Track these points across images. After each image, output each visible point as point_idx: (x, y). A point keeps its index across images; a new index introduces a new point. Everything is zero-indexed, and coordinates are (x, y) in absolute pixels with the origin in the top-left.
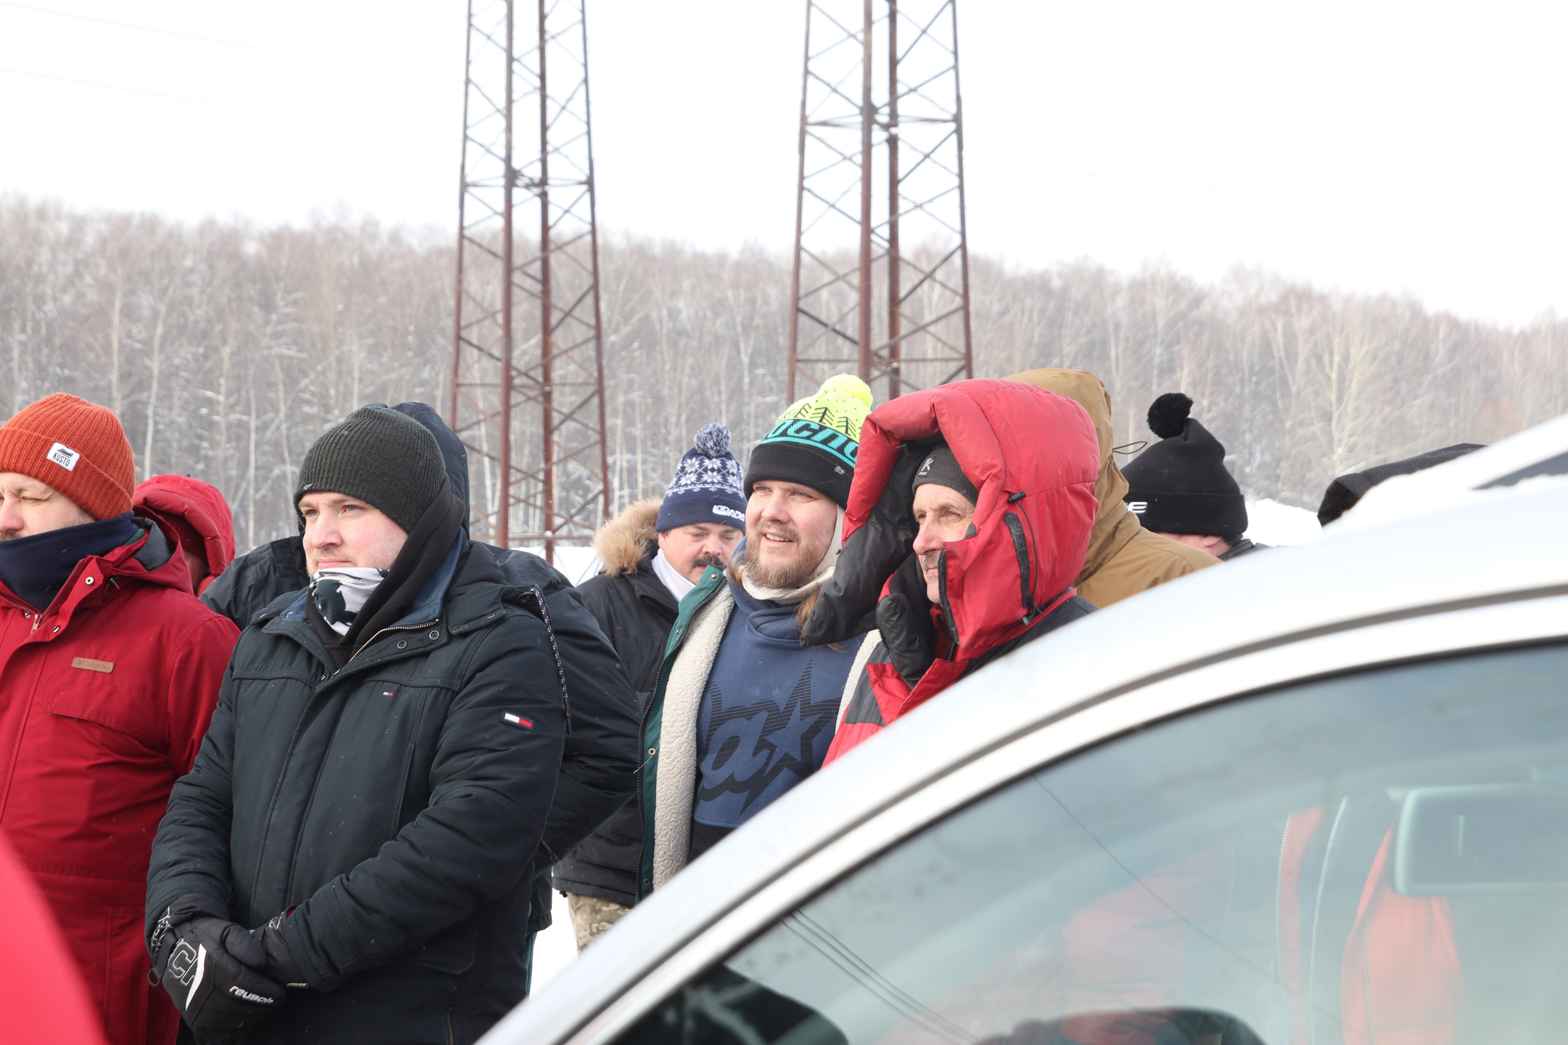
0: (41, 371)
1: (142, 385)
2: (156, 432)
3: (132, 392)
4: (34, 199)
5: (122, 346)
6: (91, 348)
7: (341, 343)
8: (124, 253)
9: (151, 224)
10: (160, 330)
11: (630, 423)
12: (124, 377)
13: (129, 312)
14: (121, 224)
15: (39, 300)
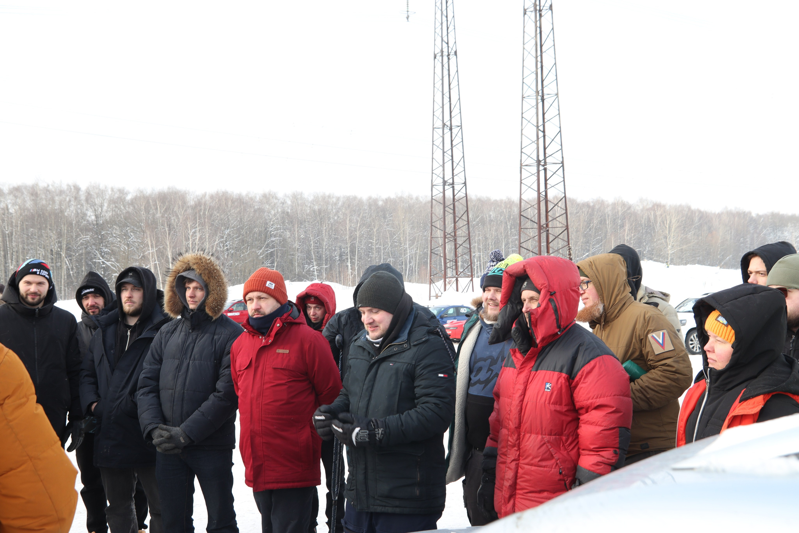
0: (330, 236)
1: (355, 239)
2: (358, 251)
3: (352, 241)
4: (327, 194)
5: (349, 229)
6: (342, 230)
7: (404, 227)
8: (349, 206)
9: (355, 198)
10: (359, 225)
11: (479, 244)
12: (350, 237)
13: (350, 221)
14: (348, 198)
15: (329, 219)
